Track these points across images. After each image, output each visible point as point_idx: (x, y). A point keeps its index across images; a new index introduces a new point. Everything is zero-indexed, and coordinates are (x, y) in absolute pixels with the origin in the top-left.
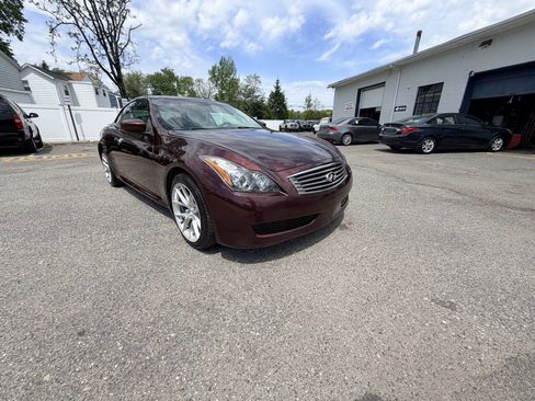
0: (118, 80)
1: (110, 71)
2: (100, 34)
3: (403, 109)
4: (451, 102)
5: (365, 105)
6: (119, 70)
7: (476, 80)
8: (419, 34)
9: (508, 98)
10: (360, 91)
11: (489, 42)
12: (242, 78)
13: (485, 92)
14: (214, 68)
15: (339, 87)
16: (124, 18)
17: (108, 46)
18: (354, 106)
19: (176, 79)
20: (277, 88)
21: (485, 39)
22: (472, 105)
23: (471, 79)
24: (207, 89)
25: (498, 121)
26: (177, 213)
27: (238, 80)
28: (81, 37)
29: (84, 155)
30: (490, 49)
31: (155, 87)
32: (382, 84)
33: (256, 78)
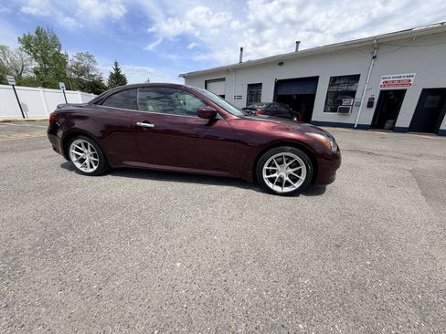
3: (240, 98)
4: (267, 96)
7: (279, 84)
8: (242, 49)
9: (294, 95)
10: (206, 82)
11: (282, 64)
13: (284, 91)
14: (28, 38)
21: (280, 61)
22: (278, 98)
23: (276, 83)
27: (66, 56)
30: (283, 67)
32: (223, 79)
33: (89, 57)
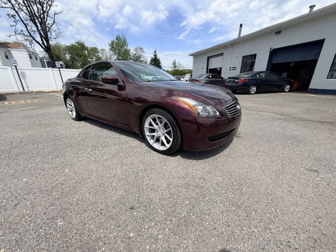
0: (48, 49)
1: (41, 42)
2: (32, 17)
3: (234, 68)
4: (261, 65)
5: (212, 66)
6: (47, 41)
7: (274, 53)
8: (241, 26)
9: (290, 63)
10: (208, 58)
11: (279, 32)
12: (132, 49)
13: (279, 60)
14: (113, 42)
15: (196, 56)
16: (50, 6)
17: (39, 25)
18: (205, 67)
19: (86, 49)
20: (155, 55)
21: (277, 30)
22: (272, 67)
23: (271, 52)
24: (108, 55)
25: (285, 75)
26: (147, 133)
27: (130, 50)
28: (17, 18)
29: (36, 101)
30: (280, 35)
31: (72, 54)
32: (222, 54)
33: (141, 49)
